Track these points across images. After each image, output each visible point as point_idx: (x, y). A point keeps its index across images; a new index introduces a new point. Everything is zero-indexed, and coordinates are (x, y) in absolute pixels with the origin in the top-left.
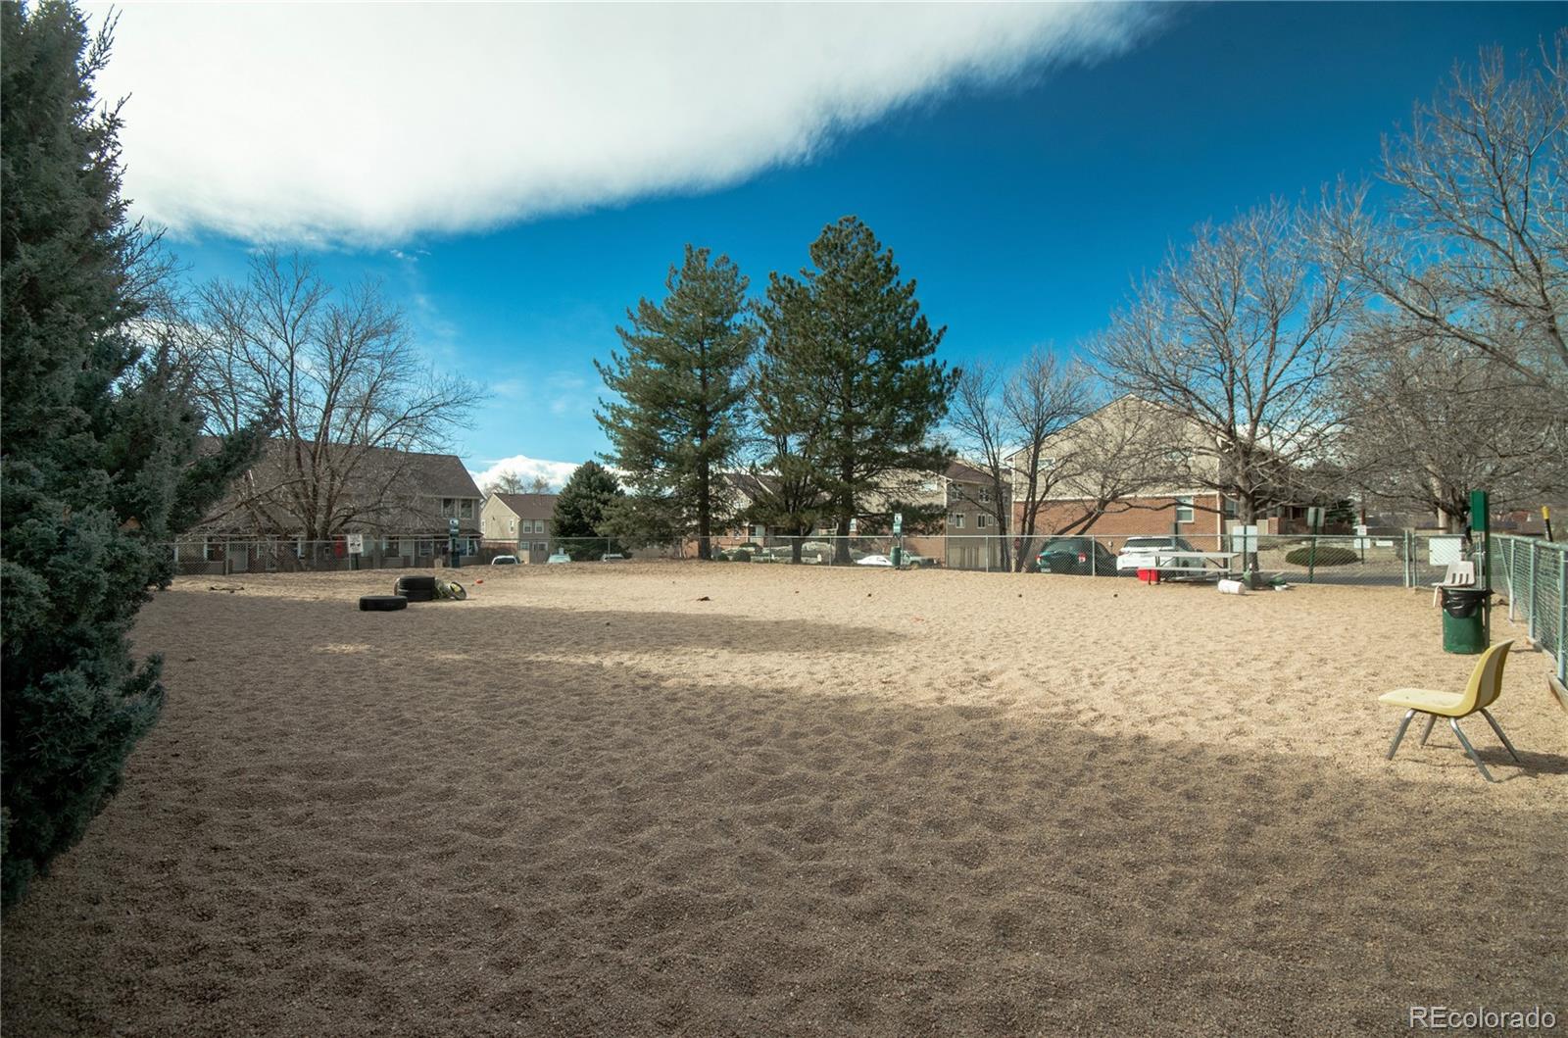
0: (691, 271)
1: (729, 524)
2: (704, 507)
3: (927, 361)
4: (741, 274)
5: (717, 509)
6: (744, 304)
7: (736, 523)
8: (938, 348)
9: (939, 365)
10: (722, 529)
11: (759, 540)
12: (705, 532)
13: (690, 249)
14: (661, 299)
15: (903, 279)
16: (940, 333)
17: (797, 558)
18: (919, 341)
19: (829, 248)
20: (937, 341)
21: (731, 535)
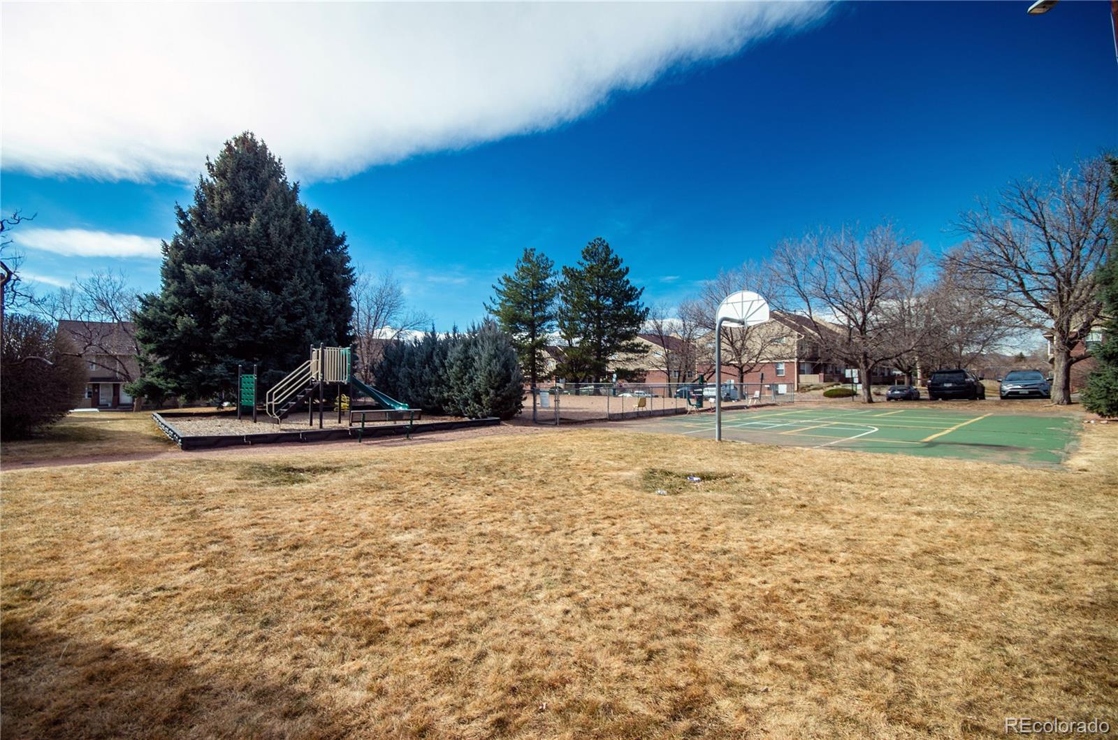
0: (527, 258)
1: (546, 378)
2: (534, 370)
3: (633, 303)
4: (550, 260)
5: (539, 371)
6: (552, 273)
7: (549, 377)
8: (641, 297)
9: (640, 304)
10: (542, 380)
11: (561, 385)
12: (534, 381)
13: (526, 250)
14: (512, 272)
15: (622, 266)
16: (642, 290)
17: (577, 393)
18: (631, 294)
19: (589, 254)
20: (640, 293)
21: (545, 382)
